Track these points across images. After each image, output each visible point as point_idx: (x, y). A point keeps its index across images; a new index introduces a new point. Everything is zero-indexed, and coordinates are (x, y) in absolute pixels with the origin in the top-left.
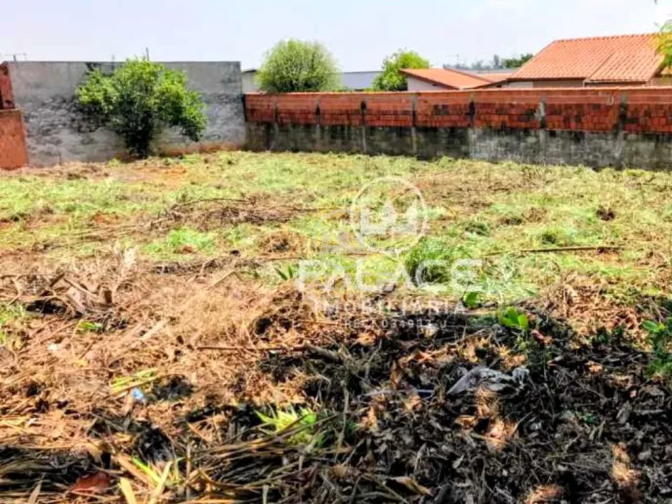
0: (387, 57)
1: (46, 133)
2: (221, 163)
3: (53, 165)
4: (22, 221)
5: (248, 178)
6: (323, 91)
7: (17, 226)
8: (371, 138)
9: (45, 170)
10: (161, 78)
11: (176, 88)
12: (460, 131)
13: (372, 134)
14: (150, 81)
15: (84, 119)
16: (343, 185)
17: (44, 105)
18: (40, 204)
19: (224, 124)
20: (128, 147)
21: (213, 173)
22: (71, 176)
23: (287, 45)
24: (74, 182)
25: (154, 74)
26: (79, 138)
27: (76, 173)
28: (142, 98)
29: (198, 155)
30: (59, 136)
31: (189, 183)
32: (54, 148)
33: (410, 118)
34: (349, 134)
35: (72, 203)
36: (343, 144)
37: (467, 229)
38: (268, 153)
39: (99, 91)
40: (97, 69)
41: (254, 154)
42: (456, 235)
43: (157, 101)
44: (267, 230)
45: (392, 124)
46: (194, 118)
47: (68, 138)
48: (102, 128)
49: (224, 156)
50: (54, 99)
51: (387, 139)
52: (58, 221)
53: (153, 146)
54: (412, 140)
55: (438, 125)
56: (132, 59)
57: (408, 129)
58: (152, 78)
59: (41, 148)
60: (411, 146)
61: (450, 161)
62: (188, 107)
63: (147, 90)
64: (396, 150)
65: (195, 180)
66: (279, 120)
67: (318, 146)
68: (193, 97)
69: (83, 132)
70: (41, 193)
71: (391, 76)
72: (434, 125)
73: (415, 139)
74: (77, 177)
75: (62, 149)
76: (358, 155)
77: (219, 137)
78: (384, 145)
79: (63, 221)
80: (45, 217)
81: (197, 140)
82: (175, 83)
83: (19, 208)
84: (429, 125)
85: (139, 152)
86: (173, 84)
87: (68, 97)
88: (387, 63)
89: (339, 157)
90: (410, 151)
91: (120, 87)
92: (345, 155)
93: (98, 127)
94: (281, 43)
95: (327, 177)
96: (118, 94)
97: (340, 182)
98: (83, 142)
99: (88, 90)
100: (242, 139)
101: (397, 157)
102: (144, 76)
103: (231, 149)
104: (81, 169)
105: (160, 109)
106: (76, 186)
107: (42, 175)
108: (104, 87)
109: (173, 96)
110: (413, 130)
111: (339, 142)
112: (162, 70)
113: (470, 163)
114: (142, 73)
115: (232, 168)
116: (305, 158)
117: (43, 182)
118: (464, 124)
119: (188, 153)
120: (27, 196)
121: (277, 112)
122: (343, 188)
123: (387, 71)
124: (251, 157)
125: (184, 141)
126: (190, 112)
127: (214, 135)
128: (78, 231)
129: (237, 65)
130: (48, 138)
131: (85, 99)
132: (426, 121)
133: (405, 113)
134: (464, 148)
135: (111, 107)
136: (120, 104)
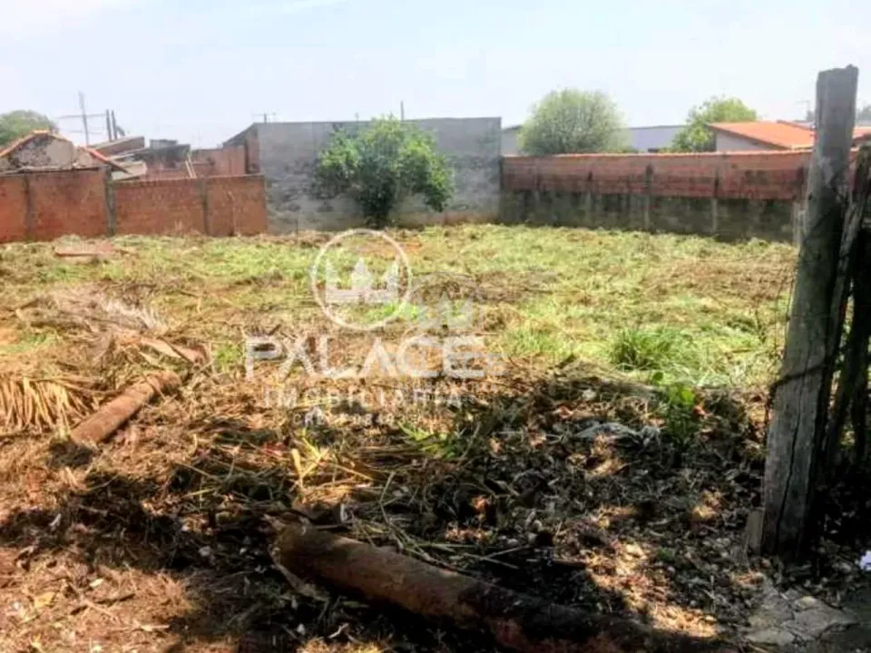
0: (695, 107)
1: (287, 198)
2: (462, 237)
3: (290, 232)
4: (254, 285)
5: (488, 254)
6: (600, 152)
7: (249, 288)
8: (656, 211)
9: (282, 237)
10: (407, 138)
11: (424, 150)
12: (780, 205)
13: (657, 206)
14: (396, 142)
15: (323, 185)
16: (599, 267)
17: (287, 169)
18: (272, 270)
19: (475, 191)
20: (365, 217)
21: (451, 248)
22: (305, 245)
23: (560, 96)
24: (307, 251)
25: (400, 135)
26: (318, 204)
27: (310, 241)
28: (386, 162)
29: (440, 228)
30: (297, 202)
31: (421, 258)
32: (292, 215)
33: (711, 186)
34: (628, 206)
35: (301, 271)
36: (618, 218)
37: (729, 324)
38: (521, 227)
39: (341, 154)
40: (342, 129)
41: (505, 228)
42: (710, 329)
43: (401, 165)
44: (486, 309)
45: (687, 194)
46: (440, 184)
47: (307, 205)
48: (341, 194)
49: (468, 229)
50: (297, 163)
51: (678, 214)
52: (285, 286)
53: (392, 216)
54: (711, 216)
55: (749, 196)
56: (378, 117)
57: (706, 201)
58: (398, 139)
59: (280, 214)
60: (709, 223)
61: (761, 244)
62: (433, 173)
63: (390, 152)
64: (688, 228)
65: (429, 255)
66: (541, 188)
67: (587, 219)
68: (441, 162)
69: (323, 198)
70: (273, 261)
71: (698, 132)
72: (743, 196)
73: (715, 214)
74: (310, 246)
75: (300, 216)
76: (636, 233)
77: (467, 207)
78: (673, 221)
79: (290, 287)
80: (275, 282)
81: (441, 210)
82: (423, 144)
83: (253, 272)
84: (736, 196)
85: (377, 222)
86: (419, 145)
87: (311, 161)
88: (694, 115)
89: (611, 234)
90: (706, 230)
91: (363, 149)
92: (619, 232)
93: (337, 193)
94: (553, 93)
95: (583, 257)
96: (360, 158)
97: (597, 263)
98: (321, 210)
99: (331, 153)
100: (495, 210)
101: (688, 237)
102: (389, 137)
103: (479, 222)
104: (315, 238)
105: (402, 174)
106: (308, 255)
107: (278, 243)
108: (347, 149)
109: (418, 159)
110: (714, 203)
111: (613, 215)
112: (409, 131)
113: (790, 248)
114: (387, 134)
115: (475, 243)
116: (566, 234)
117: (278, 250)
118: (788, 196)
119: (428, 225)
120: (261, 263)
121: (540, 178)
122: (598, 270)
123: (694, 126)
124: (499, 232)
125: (426, 210)
126: (437, 177)
127: (461, 206)
128: (301, 297)
129: (498, 121)
130: (287, 204)
131: (327, 163)
132: (733, 192)
133: (706, 180)
134: (784, 228)
135: (352, 172)
136: (362, 168)
